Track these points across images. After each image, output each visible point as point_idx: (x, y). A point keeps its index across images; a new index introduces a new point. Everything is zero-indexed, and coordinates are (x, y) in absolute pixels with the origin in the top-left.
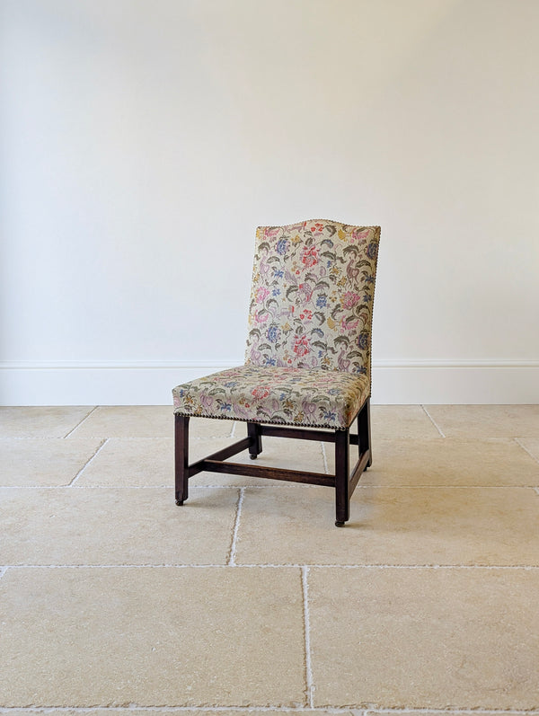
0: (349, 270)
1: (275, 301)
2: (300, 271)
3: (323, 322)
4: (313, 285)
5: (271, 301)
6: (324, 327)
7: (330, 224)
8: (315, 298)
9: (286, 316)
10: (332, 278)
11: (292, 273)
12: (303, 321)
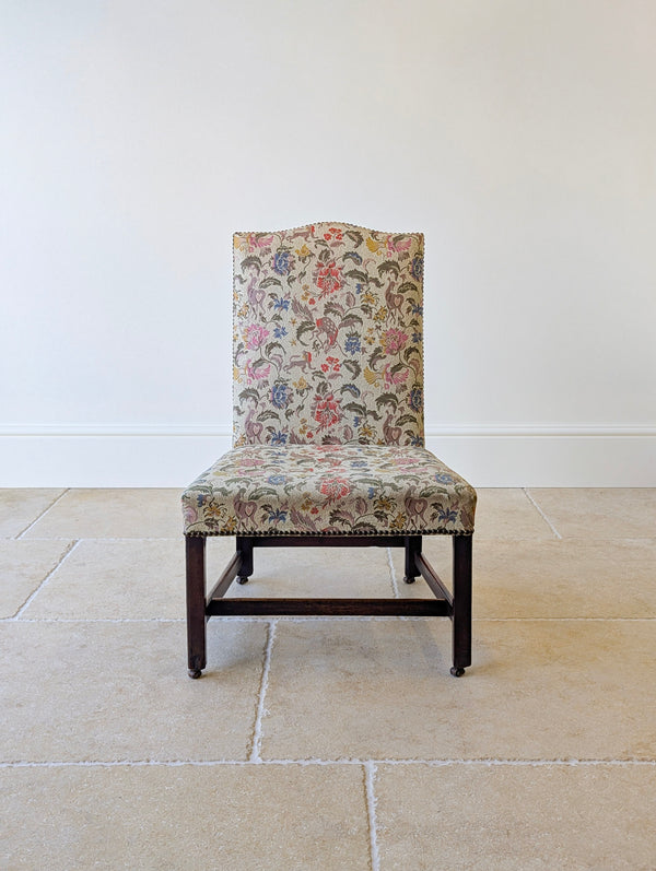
0: (389, 297)
1: (280, 346)
2: (316, 299)
3: (357, 374)
4: (337, 320)
5: (273, 345)
6: (360, 382)
7: (351, 229)
8: (342, 339)
9: (300, 368)
10: (366, 309)
11: (303, 303)
12: (326, 374)
